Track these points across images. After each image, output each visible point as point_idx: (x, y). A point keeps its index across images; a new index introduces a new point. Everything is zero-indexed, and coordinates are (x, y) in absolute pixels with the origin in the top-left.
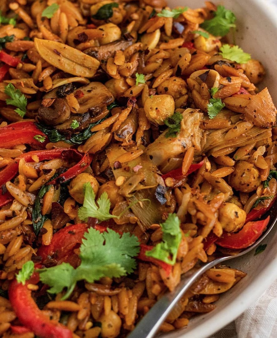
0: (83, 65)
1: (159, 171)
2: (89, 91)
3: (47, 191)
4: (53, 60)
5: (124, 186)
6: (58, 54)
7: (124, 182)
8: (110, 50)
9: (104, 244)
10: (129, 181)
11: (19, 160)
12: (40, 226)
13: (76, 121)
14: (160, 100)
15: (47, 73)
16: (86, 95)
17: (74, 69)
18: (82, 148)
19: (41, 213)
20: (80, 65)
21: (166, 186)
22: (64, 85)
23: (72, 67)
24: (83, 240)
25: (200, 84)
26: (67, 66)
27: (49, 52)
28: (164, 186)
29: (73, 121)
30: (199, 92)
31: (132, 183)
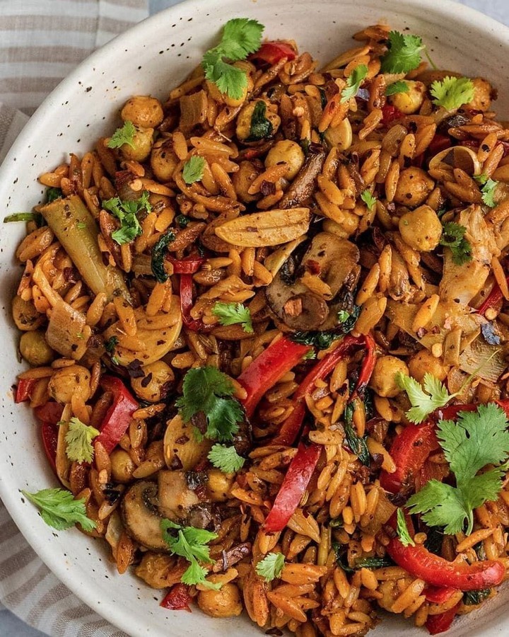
0: (289, 225)
1: (472, 309)
2: (321, 254)
3: (353, 410)
4: (252, 240)
5: (447, 352)
6: (255, 230)
7: (443, 348)
8: (307, 182)
9: (468, 436)
10: (448, 344)
11: (304, 399)
12: (366, 454)
13: (342, 312)
14: (423, 224)
15: (250, 259)
16: (321, 262)
17: (284, 236)
18: (358, 332)
19: (358, 438)
20: (286, 226)
21: (489, 321)
22: (284, 264)
23: (279, 235)
24: (441, 444)
25: (452, 173)
26: (273, 239)
27: (242, 233)
28: (487, 322)
29: (339, 313)
30: (455, 181)
31: (454, 344)
